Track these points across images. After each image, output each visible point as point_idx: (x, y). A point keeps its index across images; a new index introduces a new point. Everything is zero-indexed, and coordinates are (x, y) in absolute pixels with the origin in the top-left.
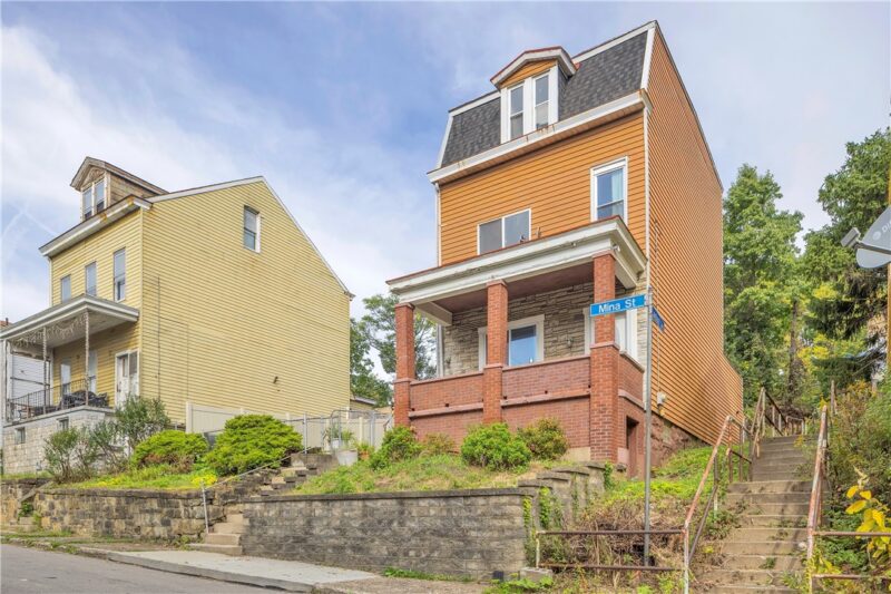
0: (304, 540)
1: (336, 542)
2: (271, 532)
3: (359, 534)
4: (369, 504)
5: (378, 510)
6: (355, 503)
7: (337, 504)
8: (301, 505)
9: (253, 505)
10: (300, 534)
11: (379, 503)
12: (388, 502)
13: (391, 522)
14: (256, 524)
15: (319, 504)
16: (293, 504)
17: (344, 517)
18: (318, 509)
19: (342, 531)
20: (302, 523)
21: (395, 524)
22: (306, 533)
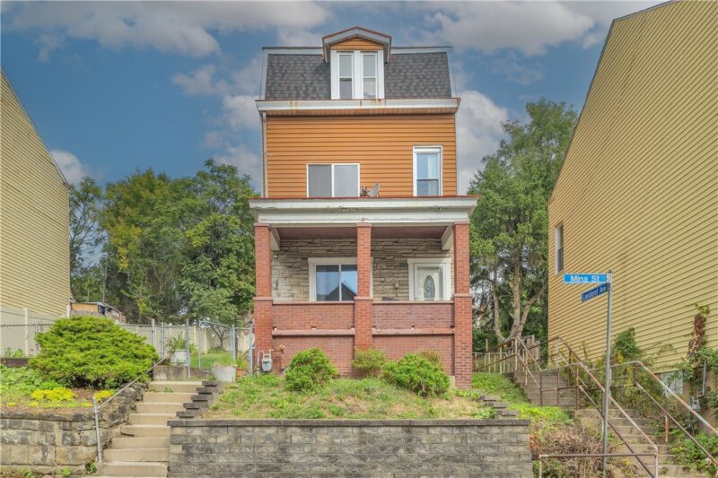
0: (277, 469)
1: (324, 469)
2: (222, 460)
3: (356, 461)
4: (366, 430)
5: (380, 437)
6: (350, 430)
7: (324, 430)
8: (271, 431)
9: (189, 430)
10: (271, 462)
11: (381, 430)
12: (392, 429)
13: (396, 449)
14: (194, 451)
15: (298, 430)
16: (257, 430)
17: (333, 443)
18: (297, 436)
19: (332, 458)
20: (272, 449)
21: (402, 452)
22: (280, 461)
